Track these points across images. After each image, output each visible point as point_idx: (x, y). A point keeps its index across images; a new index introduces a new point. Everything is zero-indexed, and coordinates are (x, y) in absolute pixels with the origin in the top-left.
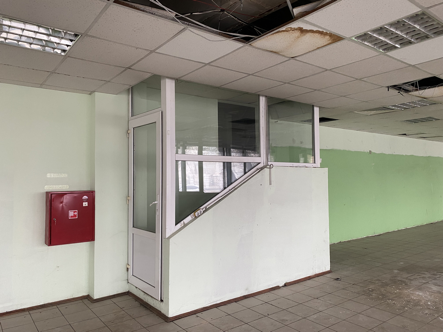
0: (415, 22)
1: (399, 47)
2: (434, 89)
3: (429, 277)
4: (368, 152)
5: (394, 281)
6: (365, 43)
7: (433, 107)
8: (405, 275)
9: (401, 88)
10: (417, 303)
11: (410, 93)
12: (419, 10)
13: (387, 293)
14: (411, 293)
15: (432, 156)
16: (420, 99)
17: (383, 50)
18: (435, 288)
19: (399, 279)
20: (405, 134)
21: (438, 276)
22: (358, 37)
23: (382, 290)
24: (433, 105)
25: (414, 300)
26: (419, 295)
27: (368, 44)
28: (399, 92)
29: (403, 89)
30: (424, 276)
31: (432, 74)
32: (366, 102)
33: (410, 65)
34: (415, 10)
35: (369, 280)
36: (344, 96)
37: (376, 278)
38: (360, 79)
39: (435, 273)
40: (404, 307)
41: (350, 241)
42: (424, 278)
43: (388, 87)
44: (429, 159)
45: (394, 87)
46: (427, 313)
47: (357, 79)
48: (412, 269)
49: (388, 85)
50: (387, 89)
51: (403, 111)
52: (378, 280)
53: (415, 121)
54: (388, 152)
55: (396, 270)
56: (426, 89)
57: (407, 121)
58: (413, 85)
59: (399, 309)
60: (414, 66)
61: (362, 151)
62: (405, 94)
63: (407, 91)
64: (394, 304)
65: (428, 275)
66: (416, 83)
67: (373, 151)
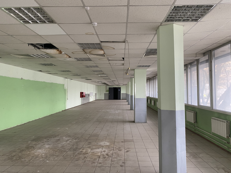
0: (38, 12)
1: (32, 23)
2: (51, 50)
3: (46, 141)
4: (20, 79)
5: (28, 148)
6: (11, 14)
7: (52, 59)
8: (34, 143)
9: (35, 46)
10: (37, 156)
11: (41, 50)
12: (39, 6)
13: (22, 155)
14: (35, 152)
15: (53, 82)
16: (46, 54)
17: (23, 22)
18: (47, 146)
19: (30, 146)
20: (41, 71)
21: (50, 140)
22: (6, 9)
23: (20, 154)
24: (52, 58)
25: (36, 155)
26: (39, 152)
27: (13, 15)
28: (34, 48)
29: (37, 47)
30: (43, 141)
31: (49, 42)
32: (17, 50)
33: (38, 35)
34: (37, 5)
35: (13, 151)
36: (3, 44)
37: (18, 148)
38: (12, 36)
39: (49, 138)
40: (30, 161)
41: (6, 130)
42: (43, 142)
43: (28, 44)
44: (52, 84)
45: (32, 44)
46: (41, 160)
47: (9, 35)
48: (38, 139)
49: (28, 43)
50: (28, 45)
51: (38, 59)
52: (19, 149)
53: (45, 65)
54: (32, 79)
55: (30, 141)
56: (47, 49)
57: (41, 64)
58: (41, 45)
59: (27, 162)
60: (40, 36)
61: (17, 78)
62: (38, 50)
63: (39, 48)
64: (25, 160)
65: (45, 140)
66: (43, 45)
67: (23, 78)
